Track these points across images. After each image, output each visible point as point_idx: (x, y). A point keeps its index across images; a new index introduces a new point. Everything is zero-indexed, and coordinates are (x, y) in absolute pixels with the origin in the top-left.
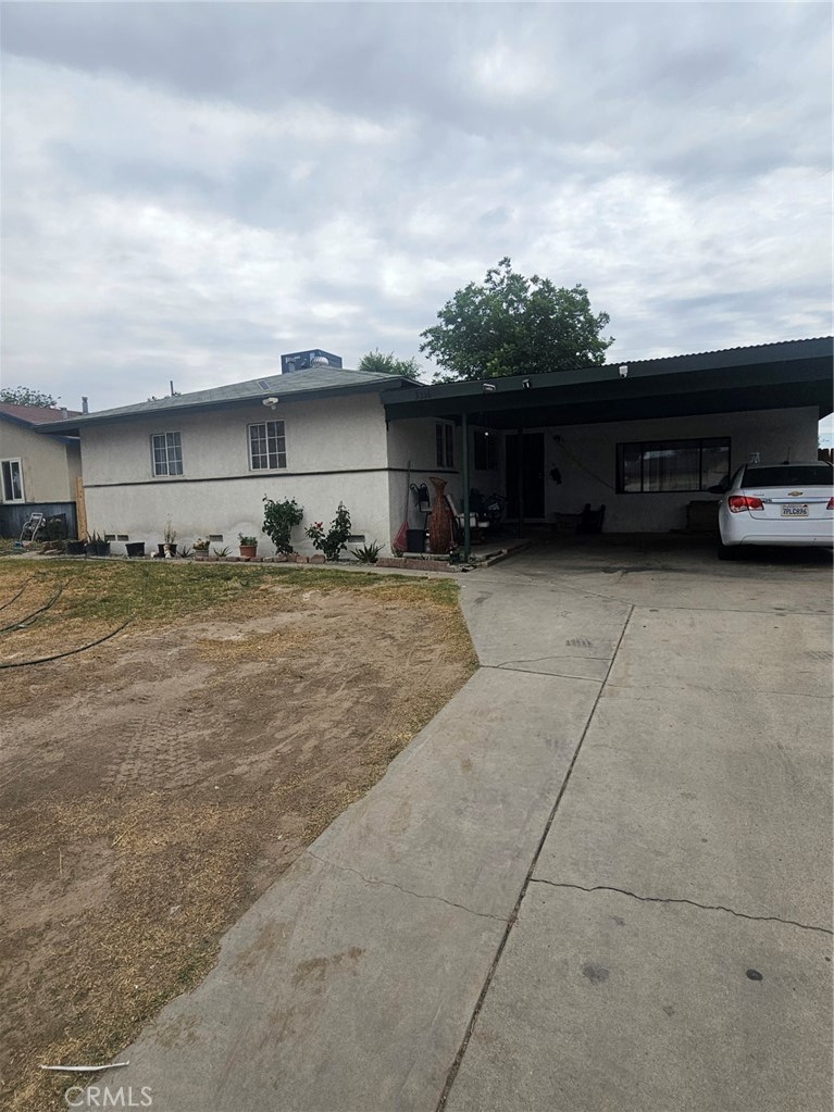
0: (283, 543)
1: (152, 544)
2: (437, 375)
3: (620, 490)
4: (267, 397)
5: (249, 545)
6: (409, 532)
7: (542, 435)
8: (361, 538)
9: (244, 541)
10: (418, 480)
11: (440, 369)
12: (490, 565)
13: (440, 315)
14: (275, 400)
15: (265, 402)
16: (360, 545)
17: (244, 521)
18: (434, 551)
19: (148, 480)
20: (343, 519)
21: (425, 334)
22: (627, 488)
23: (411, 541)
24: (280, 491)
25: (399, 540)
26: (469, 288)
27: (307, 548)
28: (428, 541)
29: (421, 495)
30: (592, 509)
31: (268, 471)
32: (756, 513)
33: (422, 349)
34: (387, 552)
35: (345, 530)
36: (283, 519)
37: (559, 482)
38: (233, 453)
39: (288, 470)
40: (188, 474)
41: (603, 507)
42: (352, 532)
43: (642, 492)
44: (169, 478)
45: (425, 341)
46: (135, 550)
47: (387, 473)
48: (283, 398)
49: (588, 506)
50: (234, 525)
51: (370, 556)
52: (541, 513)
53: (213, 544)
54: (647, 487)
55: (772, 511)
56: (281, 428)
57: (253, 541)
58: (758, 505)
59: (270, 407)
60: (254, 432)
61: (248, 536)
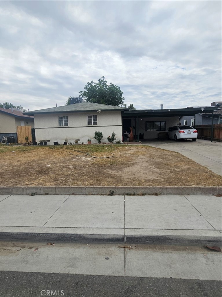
0: (100, 141)
1: (61, 142)
3: (146, 131)
5: (89, 141)
7: (131, 119)
8: (116, 139)
9: (88, 140)
13: (85, 88)
14: (100, 111)
15: (97, 111)
16: (116, 141)
17: (86, 136)
19: (57, 127)
20: (113, 135)
21: (80, 92)
22: (147, 130)
26: (91, 82)
27: (107, 141)
31: (93, 125)
32: (184, 133)
34: (121, 141)
35: (113, 138)
36: (99, 136)
38: (84, 121)
39: (98, 125)
40: (69, 126)
41: (143, 134)
42: (115, 137)
43: (150, 131)
44: (64, 126)
46: (56, 143)
47: (122, 126)
48: (102, 110)
49: (140, 133)
50: (83, 137)
54: (151, 130)
55: (186, 133)
56: (96, 116)
57: (90, 140)
58: (184, 132)
59: (98, 112)
60: (89, 117)
61: (89, 139)
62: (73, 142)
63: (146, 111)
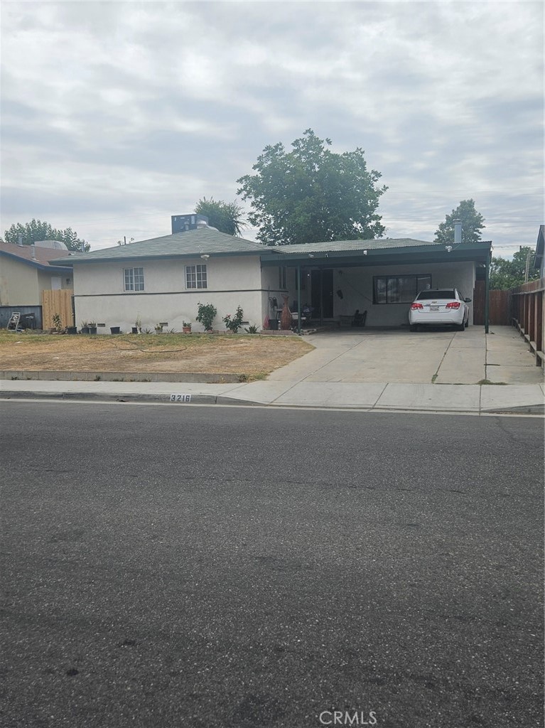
0: (208, 326)
1: (126, 328)
2: (251, 214)
3: (375, 303)
4: (203, 254)
5: (187, 327)
6: (269, 320)
7: (332, 271)
8: (247, 323)
9: (185, 325)
10: (273, 295)
11: (253, 209)
12: (310, 334)
13: (255, 167)
14: (208, 256)
15: (202, 257)
16: (247, 327)
17: (179, 315)
18: (284, 328)
19: (121, 293)
20: (240, 313)
21: (240, 181)
22: (379, 301)
23: (271, 325)
24: (205, 300)
25: (265, 324)
26: (276, 147)
27: (223, 327)
28: (280, 325)
29: (274, 303)
30: (359, 313)
31: (197, 289)
32: (420, 310)
33: (240, 192)
34: (260, 329)
35: (240, 320)
36: (207, 314)
37: (342, 298)
38: (178, 280)
39: (208, 289)
40: (147, 290)
41: (366, 312)
42: (243, 320)
43: (386, 303)
44: (134, 292)
45: (241, 186)
46: (115, 330)
47: (260, 292)
48: (212, 255)
50: (175, 317)
51: (253, 330)
52: (331, 315)
53: (164, 328)
54: (389, 301)
55: (426, 309)
56: (204, 268)
57: (189, 325)
58: (421, 306)
59: (204, 259)
60: (188, 269)
61: (187, 322)
62: (152, 328)
63: (312, 256)
